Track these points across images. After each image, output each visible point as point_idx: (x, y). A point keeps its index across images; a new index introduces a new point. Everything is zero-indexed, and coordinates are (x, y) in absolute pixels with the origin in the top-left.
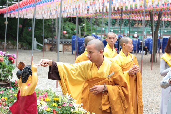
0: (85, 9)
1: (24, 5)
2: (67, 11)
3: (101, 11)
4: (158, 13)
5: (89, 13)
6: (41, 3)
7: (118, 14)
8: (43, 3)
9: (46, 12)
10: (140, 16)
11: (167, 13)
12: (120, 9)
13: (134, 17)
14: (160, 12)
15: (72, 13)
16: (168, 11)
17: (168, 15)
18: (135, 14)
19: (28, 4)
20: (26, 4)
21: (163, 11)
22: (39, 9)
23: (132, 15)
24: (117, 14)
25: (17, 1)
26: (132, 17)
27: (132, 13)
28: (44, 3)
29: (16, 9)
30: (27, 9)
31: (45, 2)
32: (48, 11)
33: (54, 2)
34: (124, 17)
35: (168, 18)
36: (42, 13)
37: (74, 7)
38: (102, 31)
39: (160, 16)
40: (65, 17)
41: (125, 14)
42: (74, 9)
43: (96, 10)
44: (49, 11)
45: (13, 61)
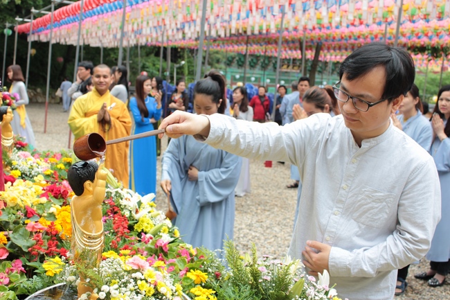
0: (178, 30)
1: (63, 17)
2: (144, 32)
3: (207, 34)
4: (316, 44)
5: (187, 38)
6: (95, 14)
7: (243, 44)
8: (97, 14)
9: (105, 33)
10: (285, 50)
11: (331, 45)
12: (240, 31)
13: (273, 50)
14: (318, 44)
15: (154, 35)
16: (333, 41)
17: (334, 49)
18: (274, 45)
19: (69, 16)
20: (66, 15)
21: (323, 41)
22: (90, 26)
23: (270, 46)
24: (240, 43)
25: (49, 10)
26: (271, 52)
27: (269, 43)
28: (99, 14)
29: (48, 26)
30: (70, 25)
31: (101, 13)
32: (109, 31)
33: (117, 13)
34: (256, 51)
35: (336, 56)
36: (98, 35)
37: (156, 24)
39: (319, 48)
40: (143, 44)
41: (257, 45)
42: (155, 27)
44: (111, 30)
45: (8, 101)
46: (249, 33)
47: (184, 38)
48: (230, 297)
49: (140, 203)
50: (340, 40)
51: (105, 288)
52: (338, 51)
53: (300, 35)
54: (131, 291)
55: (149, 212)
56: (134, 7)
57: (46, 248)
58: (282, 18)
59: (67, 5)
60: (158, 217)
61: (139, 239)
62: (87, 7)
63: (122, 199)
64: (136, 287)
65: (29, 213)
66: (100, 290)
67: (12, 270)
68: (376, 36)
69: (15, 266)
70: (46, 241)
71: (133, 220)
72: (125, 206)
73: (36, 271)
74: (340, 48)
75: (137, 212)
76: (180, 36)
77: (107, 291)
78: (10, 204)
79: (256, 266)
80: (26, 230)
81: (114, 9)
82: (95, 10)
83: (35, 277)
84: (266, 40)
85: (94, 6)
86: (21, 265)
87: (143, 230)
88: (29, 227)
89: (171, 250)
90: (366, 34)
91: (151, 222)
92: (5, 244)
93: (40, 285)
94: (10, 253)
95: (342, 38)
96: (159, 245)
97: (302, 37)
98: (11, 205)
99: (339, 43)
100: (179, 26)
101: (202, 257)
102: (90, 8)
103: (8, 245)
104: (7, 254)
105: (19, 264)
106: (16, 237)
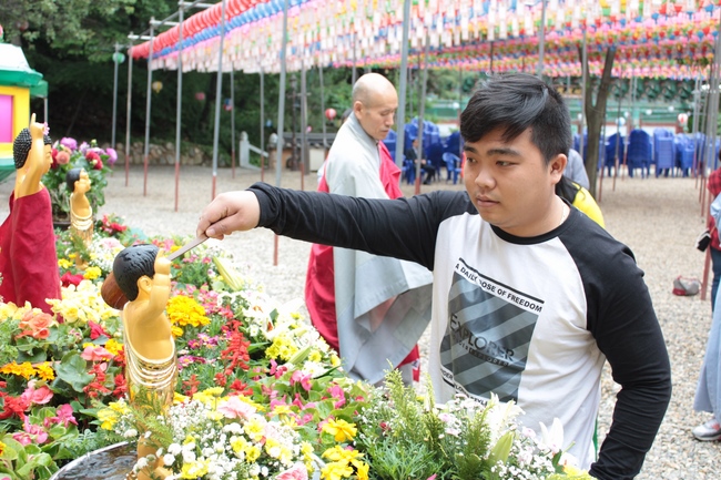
0: (376, 39)
1: (198, 28)
2: (324, 45)
3: (425, 43)
4: (606, 50)
5: (393, 52)
6: (246, 22)
7: (486, 57)
8: (248, 21)
9: (264, 50)
10: (556, 63)
12: (477, 36)
14: (609, 49)
16: (634, 43)
17: (638, 57)
19: (206, 27)
20: (202, 25)
21: (617, 44)
22: (240, 42)
23: (530, 58)
24: (481, 55)
25: (176, 20)
26: (534, 66)
27: (527, 52)
28: (252, 21)
29: (177, 44)
30: (209, 41)
31: (254, 19)
32: (269, 47)
34: (508, 66)
35: (641, 68)
36: (253, 54)
37: (340, 32)
38: (423, 109)
39: (610, 57)
40: (326, 65)
41: (508, 56)
42: (340, 37)
43: (410, 42)
45: (95, 162)
46: (491, 37)
47: (388, 52)
48: (391, 464)
49: (274, 315)
50: (645, 42)
51: (175, 448)
52: (644, 60)
53: (576, 36)
54: (220, 453)
55: (291, 328)
56: (303, 6)
57: (112, 386)
58: (543, 10)
59: (202, 9)
60: (305, 336)
61: (267, 370)
62: (232, 11)
63: (247, 308)
64: (228, 448)
65: (92, 333)
66: (165, 452)
67: (55, 422)
68: (706, 31)
69: (62, 414)
70: (112, 375)
71: (264, 341)
72: (252, 319)
73: (93, 422)
74: (647, 55)
75: (269, 328)
76: (382, 48)
77: (177, 453)
78: (68, 319)
79: (435, 411)
80: (80, 359)
81: (274, 12)
82: (245, 14)
83: (87, 431)
84: (523, 48)
85: (242, 8)
86: (70, 413)
87: (279, 356)
88: (86, 354)
89: (316, 388)
90: (690, 29)
91: (292, 344)
92: (50, 382)
93: (92, 444)
94: (56, 395)
95: (649, 37)
96: (296, 380)
97: (581, 38)
98: (70, 320)
99: (645, 45)
100: (376, 33)
101: (360, 398)
102: (237, 12)
103: (54, 383)
104: (50, 396)
105: (68, 411)
106: (65, 369)
